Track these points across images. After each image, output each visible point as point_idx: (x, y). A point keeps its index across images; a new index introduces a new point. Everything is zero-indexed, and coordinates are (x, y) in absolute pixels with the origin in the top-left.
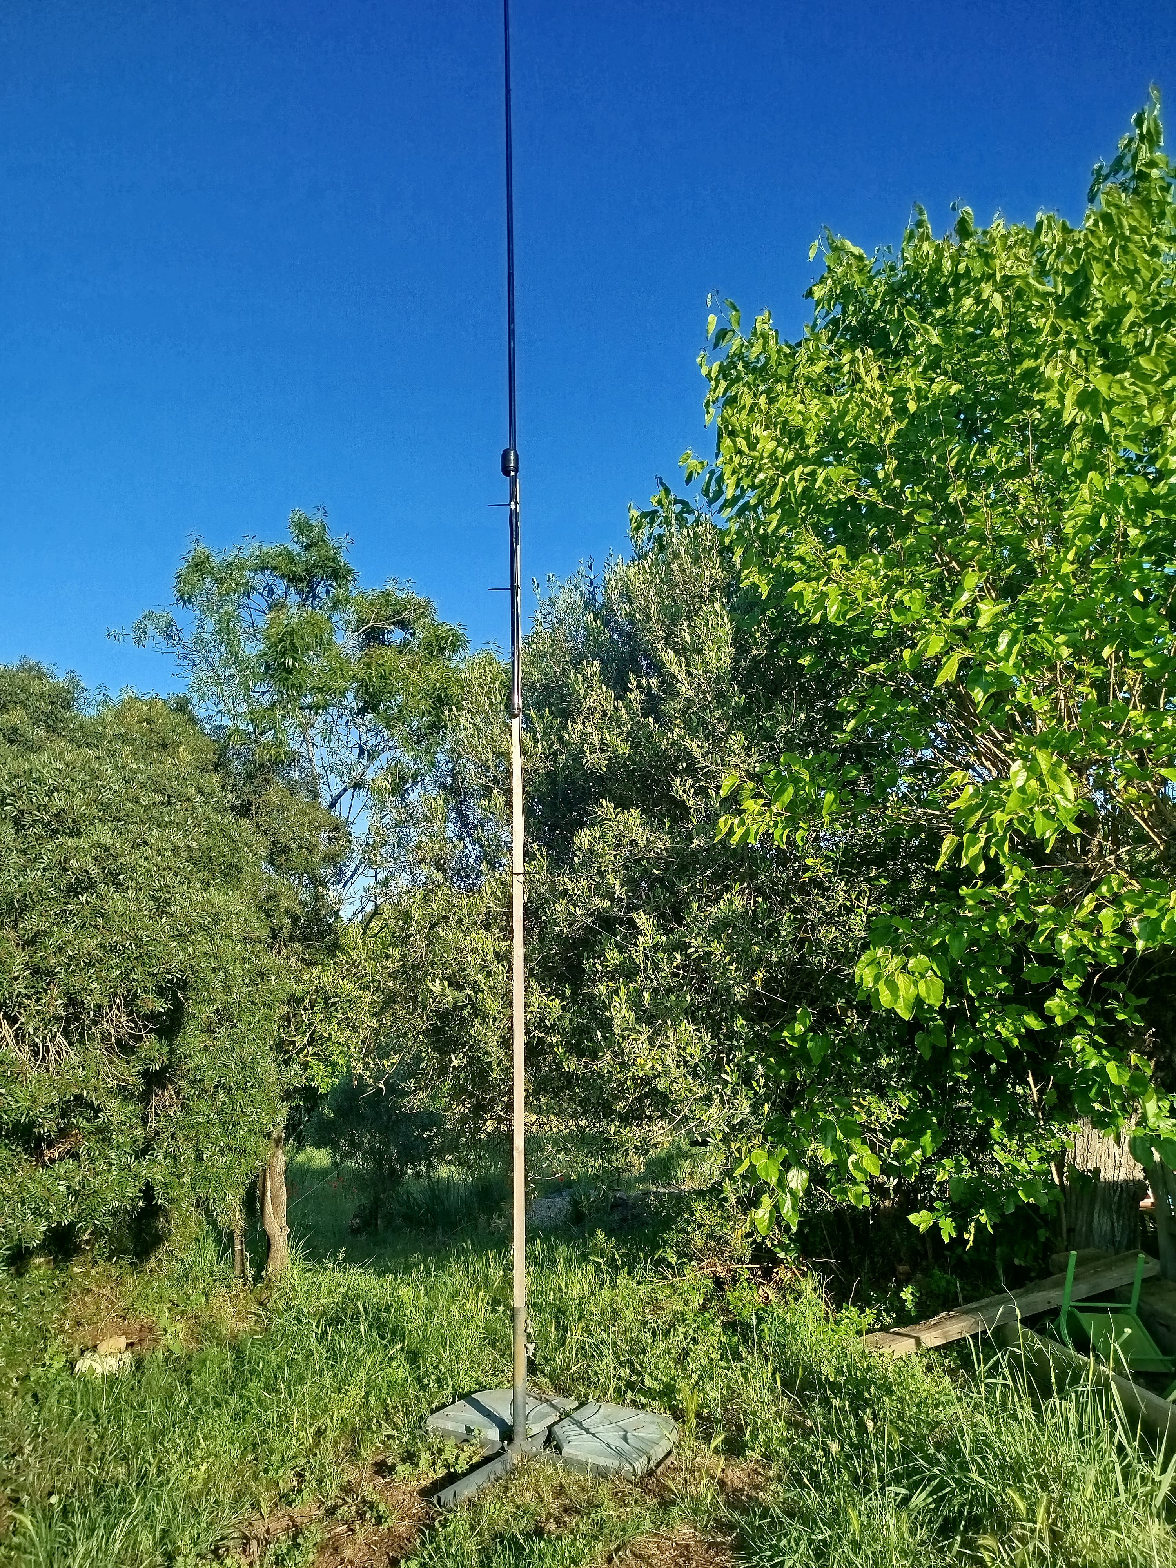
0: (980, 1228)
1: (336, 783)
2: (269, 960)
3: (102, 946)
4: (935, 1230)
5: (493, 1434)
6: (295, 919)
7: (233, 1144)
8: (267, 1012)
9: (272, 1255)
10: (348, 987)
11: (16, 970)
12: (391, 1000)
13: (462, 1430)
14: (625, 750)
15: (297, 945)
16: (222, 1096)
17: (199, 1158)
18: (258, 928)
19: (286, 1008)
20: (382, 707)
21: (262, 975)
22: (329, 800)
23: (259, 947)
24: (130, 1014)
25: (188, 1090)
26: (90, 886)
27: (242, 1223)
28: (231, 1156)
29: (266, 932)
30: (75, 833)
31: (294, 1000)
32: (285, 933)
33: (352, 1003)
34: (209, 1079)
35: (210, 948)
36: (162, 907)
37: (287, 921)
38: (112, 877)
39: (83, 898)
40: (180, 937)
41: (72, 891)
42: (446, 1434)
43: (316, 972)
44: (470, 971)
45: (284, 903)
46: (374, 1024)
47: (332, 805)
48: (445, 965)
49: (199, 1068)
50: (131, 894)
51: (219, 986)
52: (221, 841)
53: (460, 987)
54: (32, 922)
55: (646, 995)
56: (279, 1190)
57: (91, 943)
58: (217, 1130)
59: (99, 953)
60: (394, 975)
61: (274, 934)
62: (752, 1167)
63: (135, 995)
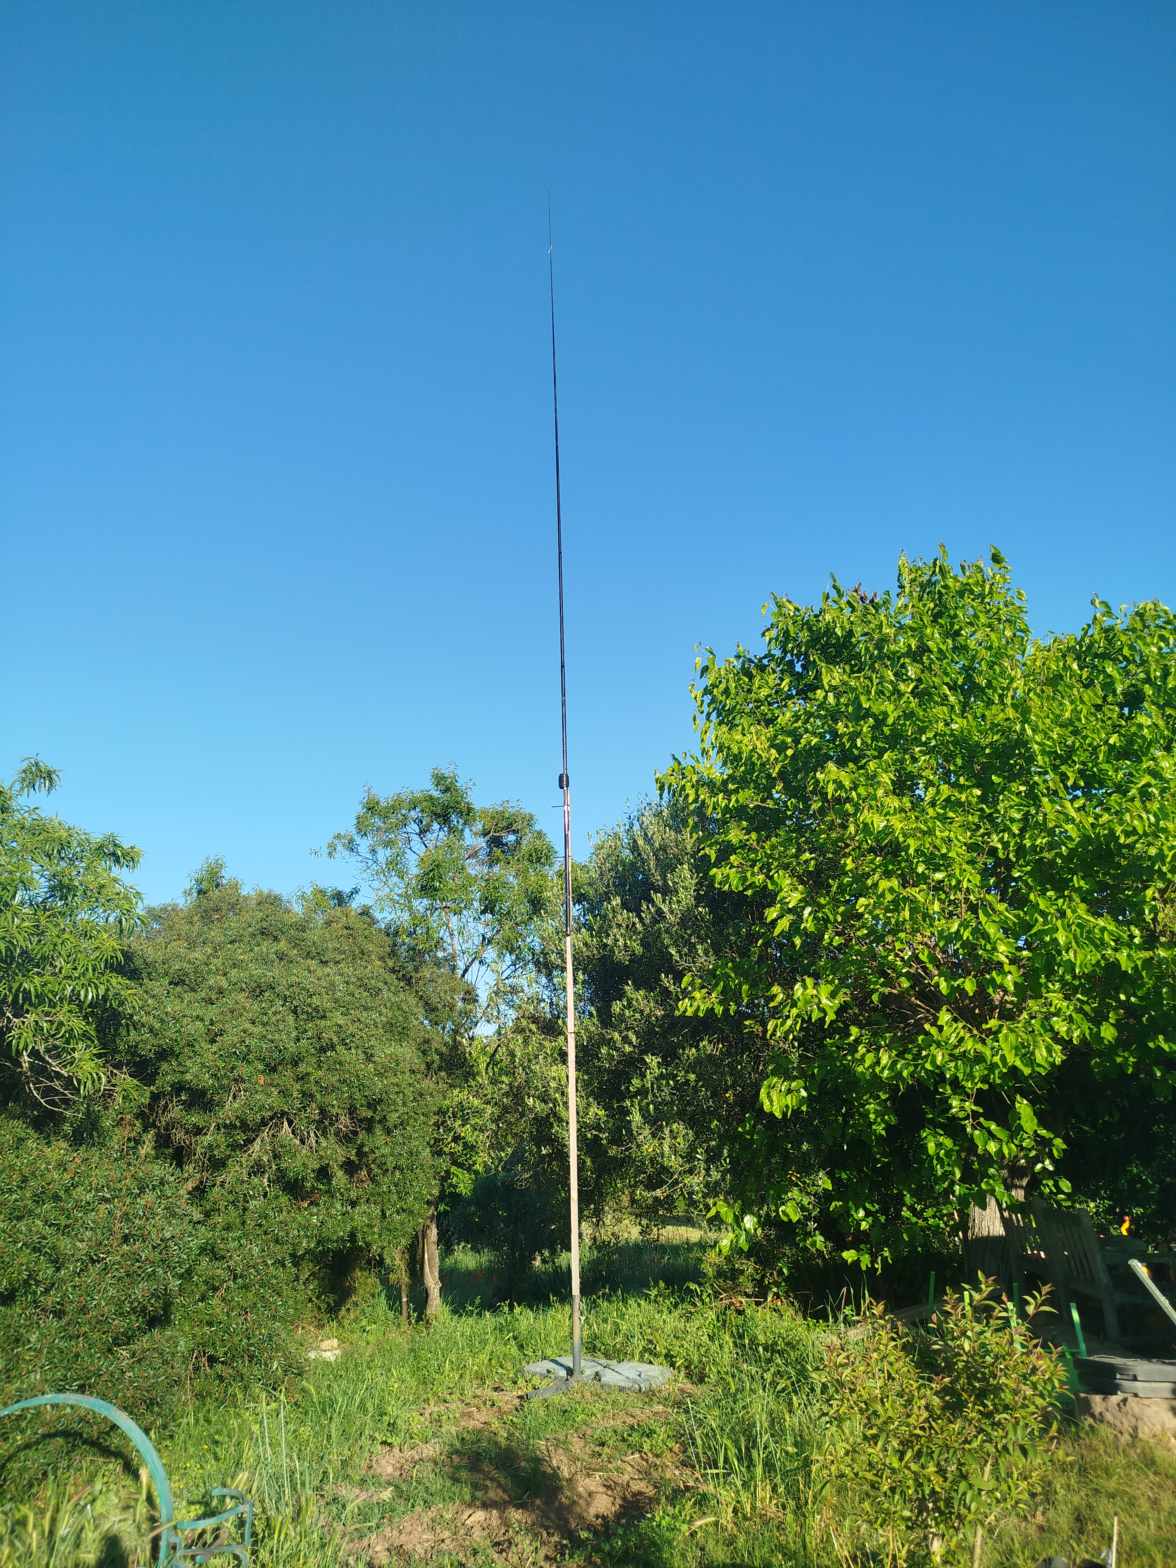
0: (884, 1259)
1: (467, 959)
2: (427, 1084)
3: (339, 1081)
4: (857, 1262)
5: (563, 1373)
6: (441, 1055)
7: (405, 1207)
8: (425, 1119)
9: (430, 1303)
10: (476, 1102)
11: (295, 1094)
12: (505, 1109)
13: (545, 1372)
14: (639, 950)
15: (443, 1074)
16: (397, 1173)
17: (384, 1215)
18: (419, 1063)
19: (437, 1117)
20: (497, 909)
21: (421, 1095)
22: (463, 967)
23: (419, 1076)
24: (352, 1118)
25: (376, 1171)
26: (333, 1048)
27: (407, 1279)
28: (404, 1215)
29: (423, 1066)
30: (324, 1017)
31: (441, 1112)
32: (435, 1065)
33: (479, 1113)
34: (390, 1162)
35: (395, 1080)
36: (369, 1058)
37: (436, 1057)
38: (343, 1042)
39: (328, 1054)
40: (380, 1075)
41: (323, 1050)
42: (534, 1374)
43: (456, 1092)
44: (552, 1091)
45: (435, 1045)
46: (494, 1127)
47: (463, 976)
48: (536, 1088)
49: (383, 1156)
50: (353, 1051)
51: (400, 1103)
52: (398, 1013)
53: (546, 1103)
54: (302, 1068)
55: (651, 1106)
56: (433, 1254)
57: (334, 1079)
58: (395, 1197)
59: (337, 1084)
60: (506, 1094)
61: (429, 1065)
62: (718, 1212)
63: (356, 1108)
